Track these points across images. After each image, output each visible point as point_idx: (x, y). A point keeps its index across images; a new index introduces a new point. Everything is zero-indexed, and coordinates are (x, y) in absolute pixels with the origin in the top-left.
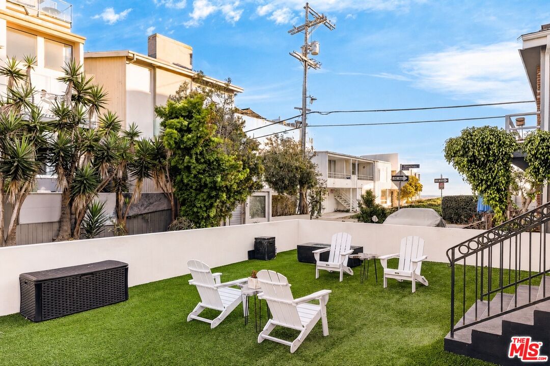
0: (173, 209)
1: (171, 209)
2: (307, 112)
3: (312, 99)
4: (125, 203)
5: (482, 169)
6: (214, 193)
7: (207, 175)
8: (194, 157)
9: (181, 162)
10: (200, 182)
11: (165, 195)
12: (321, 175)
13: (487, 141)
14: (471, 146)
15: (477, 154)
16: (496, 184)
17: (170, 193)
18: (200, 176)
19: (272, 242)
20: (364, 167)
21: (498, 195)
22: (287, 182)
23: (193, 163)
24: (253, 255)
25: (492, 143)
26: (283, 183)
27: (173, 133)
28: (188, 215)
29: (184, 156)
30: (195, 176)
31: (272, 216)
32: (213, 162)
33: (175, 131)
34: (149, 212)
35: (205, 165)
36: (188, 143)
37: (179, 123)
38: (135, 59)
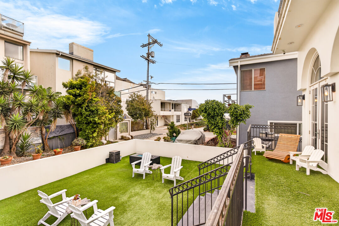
0: (76, 133)
1: (75, 132)
2: (149, 83)
3: (152, 77)
4: (46, 132)
5: (213, 119)
6: (95, 126)
7: (91, 117)
8: (84, 108)
9: (77, 111)
10: (88, 120)
11: (71, 126)
12: (155, 111)
13: (214, 107)
14: (208, 109)
15: (210, 112)
16: (218, 126)
17: (73, 124)
18: (87, 117)
19: (118, 153)
20: (177, 106)
21: (219, 131)
22: (138, 116)
23: (83, 111)
24: (108, 161)
25: (216, 108)
26: (136, 116)
27: (70, 97)
28: (83, 136)
29: (78, 108)
30: (85, 117)
31: (131, 131)
32: (94, 110)
33: (71, 96)
34: (62, 134)
35: (90, 112)
36: (79, 102)
37: (74, 91)
38: (60, 55)
